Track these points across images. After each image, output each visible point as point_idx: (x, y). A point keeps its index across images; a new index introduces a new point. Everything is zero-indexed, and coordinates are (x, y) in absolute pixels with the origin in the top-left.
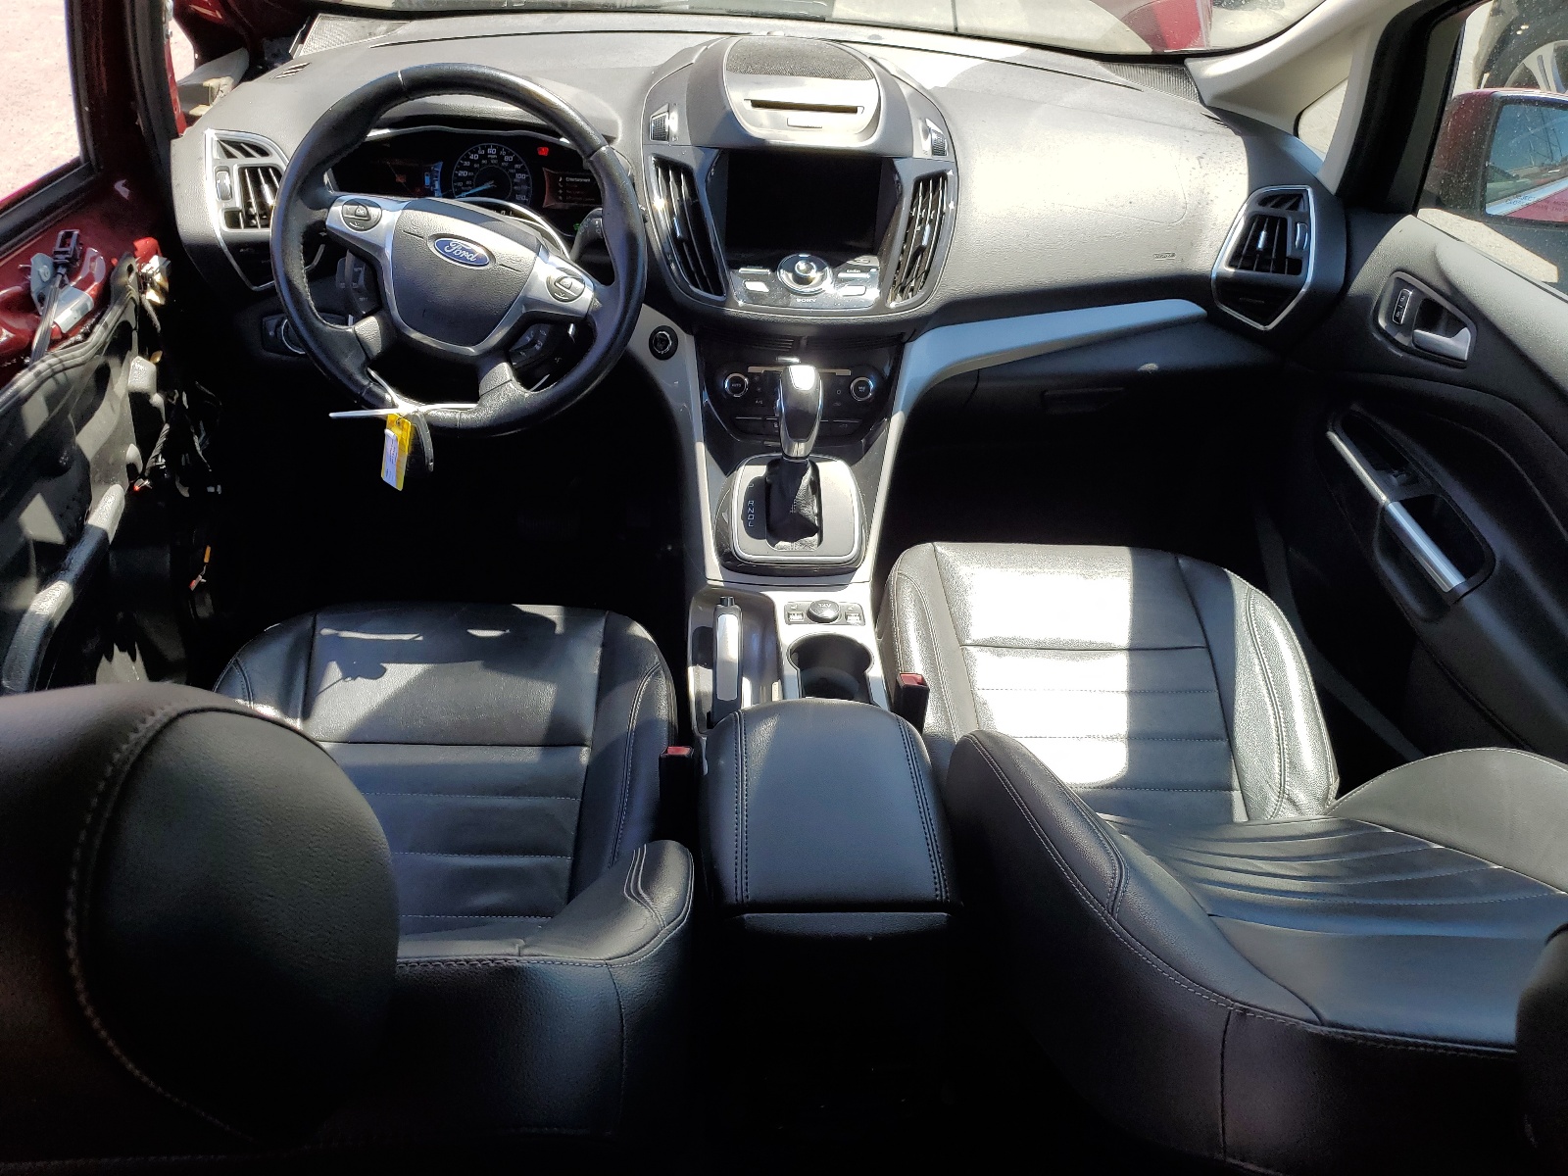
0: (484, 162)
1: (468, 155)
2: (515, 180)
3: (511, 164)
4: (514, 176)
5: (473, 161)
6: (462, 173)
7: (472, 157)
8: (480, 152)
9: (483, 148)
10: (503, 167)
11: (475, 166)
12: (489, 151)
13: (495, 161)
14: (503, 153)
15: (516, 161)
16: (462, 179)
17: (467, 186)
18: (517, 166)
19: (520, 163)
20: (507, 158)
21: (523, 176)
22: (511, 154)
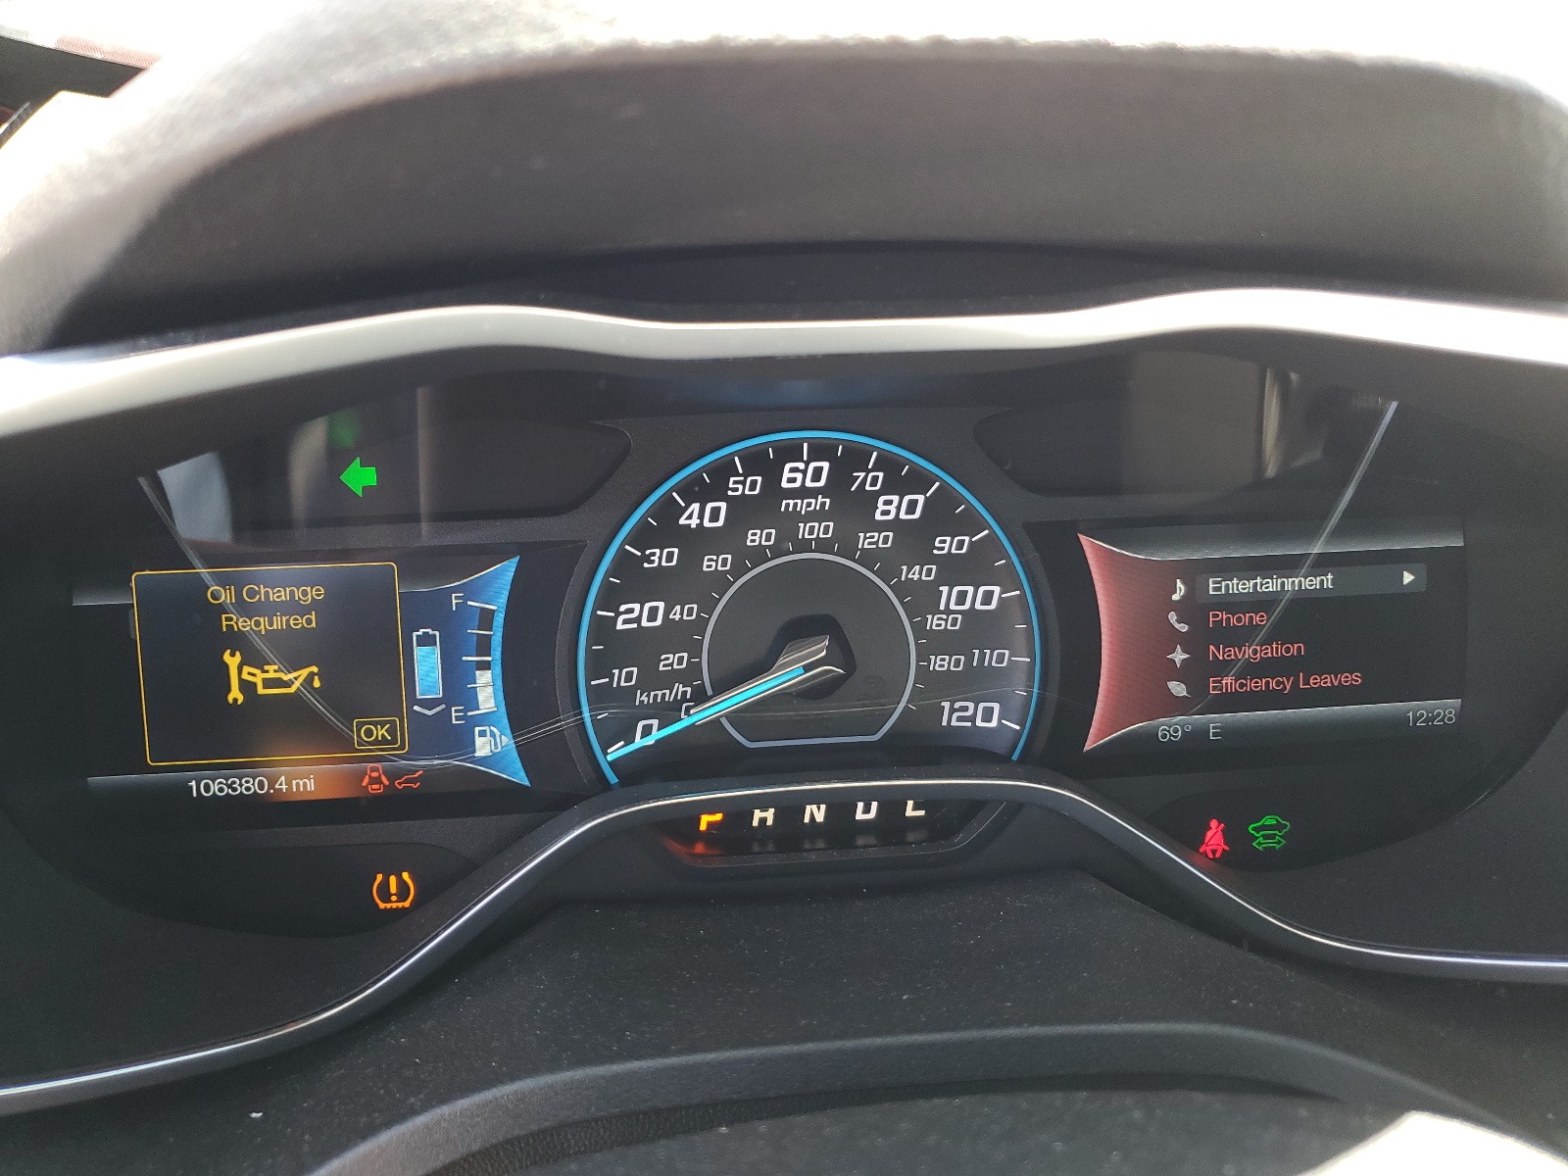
0: (755, 538)
1: (668, 511)
2: (934, 622)
3: (914, 538)
4: (923, 599)
5: (697, 542)
6: (636, 615)
7: (691, 517)
8: (737, 487)
9: (755, 462)
10: (868, 558)
11: (710, 564)
12: (791, 476)
13: (823, 530)
14: (869, 479)
15: (942, 516)
16: (641, 647)
17: (670, 679)
18: (945, 545)
19: (971, 524)
20: (890, 507)
21: (984, 597)
22: (917, 482)
